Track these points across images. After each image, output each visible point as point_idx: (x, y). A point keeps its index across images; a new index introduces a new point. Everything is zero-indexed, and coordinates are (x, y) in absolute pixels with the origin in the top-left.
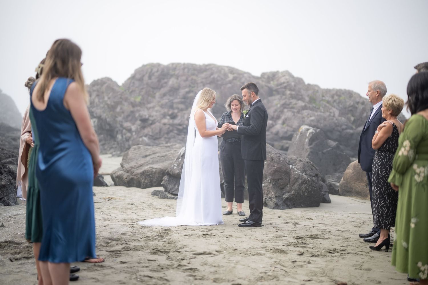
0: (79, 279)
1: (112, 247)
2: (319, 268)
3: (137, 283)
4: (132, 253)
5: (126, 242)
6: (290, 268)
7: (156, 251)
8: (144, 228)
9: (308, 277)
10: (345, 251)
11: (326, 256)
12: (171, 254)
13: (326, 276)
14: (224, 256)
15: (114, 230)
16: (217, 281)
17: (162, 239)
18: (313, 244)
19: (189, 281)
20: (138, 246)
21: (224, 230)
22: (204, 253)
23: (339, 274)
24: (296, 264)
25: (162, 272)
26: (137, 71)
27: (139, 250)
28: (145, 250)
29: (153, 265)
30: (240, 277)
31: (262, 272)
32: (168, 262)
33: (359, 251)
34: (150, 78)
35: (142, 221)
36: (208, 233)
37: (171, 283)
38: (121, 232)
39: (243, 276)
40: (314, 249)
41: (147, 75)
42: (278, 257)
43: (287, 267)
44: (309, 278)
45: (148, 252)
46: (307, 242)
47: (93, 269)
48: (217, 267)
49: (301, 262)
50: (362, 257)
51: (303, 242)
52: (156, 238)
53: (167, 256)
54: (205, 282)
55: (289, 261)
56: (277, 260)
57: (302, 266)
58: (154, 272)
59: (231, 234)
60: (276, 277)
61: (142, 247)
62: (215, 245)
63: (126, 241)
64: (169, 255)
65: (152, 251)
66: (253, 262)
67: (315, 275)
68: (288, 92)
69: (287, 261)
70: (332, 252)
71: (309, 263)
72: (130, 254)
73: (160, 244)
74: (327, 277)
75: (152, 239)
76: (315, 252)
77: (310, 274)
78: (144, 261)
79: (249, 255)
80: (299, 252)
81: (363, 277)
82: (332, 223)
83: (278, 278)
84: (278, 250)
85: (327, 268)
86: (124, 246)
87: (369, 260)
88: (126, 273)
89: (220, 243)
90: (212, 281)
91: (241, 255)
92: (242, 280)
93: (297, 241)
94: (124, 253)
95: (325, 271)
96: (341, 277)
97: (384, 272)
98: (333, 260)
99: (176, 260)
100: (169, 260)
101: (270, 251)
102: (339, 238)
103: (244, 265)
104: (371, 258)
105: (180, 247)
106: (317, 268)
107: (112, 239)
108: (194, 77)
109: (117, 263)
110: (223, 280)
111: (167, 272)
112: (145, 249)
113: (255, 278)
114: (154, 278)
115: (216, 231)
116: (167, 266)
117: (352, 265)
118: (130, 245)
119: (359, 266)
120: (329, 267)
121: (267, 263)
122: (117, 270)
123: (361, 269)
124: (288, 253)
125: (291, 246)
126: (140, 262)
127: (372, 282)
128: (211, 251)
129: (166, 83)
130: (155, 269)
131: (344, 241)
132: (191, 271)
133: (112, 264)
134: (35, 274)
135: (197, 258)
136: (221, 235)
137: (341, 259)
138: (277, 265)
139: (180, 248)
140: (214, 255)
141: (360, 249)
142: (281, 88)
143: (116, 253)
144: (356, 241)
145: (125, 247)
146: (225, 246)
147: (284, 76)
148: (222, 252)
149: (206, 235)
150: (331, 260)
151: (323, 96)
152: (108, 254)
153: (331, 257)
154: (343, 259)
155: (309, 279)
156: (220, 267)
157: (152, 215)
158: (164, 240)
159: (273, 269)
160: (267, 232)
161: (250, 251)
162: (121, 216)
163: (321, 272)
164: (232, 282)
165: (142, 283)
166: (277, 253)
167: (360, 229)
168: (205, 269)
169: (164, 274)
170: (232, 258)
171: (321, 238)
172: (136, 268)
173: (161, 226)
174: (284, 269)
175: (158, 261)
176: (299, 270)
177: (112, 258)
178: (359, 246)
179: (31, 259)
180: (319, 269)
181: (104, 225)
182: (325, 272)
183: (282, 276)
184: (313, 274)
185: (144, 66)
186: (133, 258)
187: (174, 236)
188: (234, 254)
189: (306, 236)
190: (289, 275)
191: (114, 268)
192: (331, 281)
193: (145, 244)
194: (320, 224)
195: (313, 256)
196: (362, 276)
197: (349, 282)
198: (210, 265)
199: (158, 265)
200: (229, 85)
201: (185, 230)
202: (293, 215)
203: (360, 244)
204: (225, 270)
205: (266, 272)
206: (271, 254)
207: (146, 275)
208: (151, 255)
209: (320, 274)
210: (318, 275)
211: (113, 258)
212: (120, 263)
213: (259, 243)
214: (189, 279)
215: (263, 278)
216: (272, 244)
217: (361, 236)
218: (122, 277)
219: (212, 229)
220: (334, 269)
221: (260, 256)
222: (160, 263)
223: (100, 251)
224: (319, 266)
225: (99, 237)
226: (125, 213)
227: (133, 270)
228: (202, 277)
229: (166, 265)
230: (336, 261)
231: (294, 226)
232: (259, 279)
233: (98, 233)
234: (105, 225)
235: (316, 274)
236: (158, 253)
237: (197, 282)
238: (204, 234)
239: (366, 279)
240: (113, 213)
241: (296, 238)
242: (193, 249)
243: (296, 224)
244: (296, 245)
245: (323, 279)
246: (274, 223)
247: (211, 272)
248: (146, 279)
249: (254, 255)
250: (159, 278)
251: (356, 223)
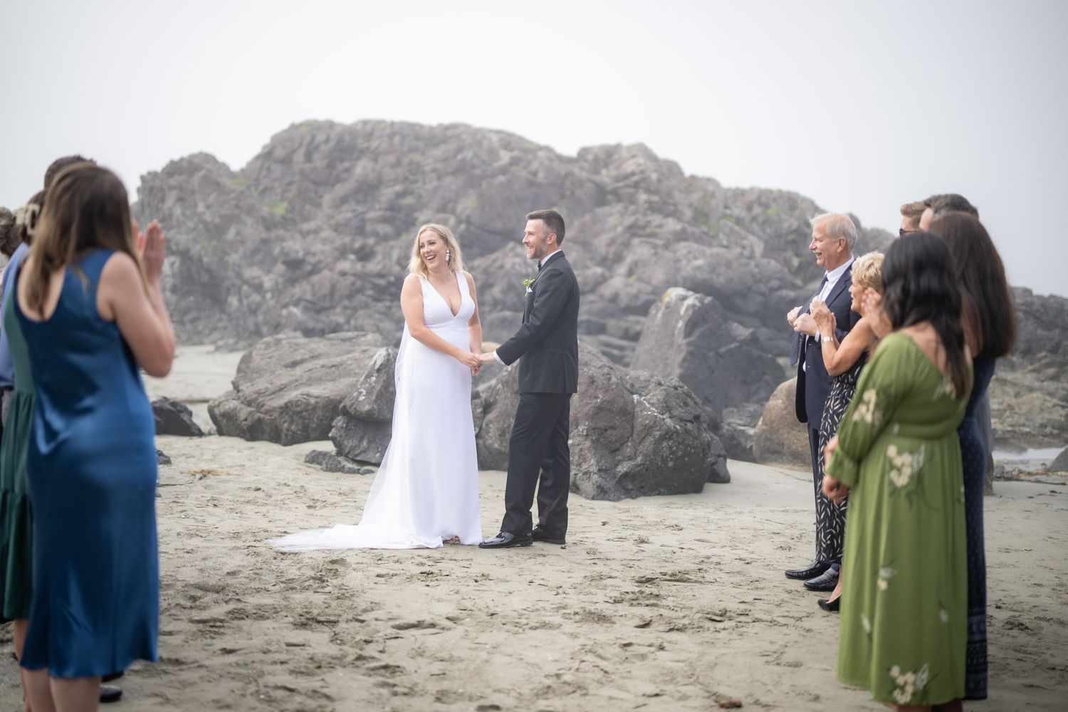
0: (123, 696)
1: (204, 608)
2: (682, 662)
3: (258, 705)
4: (250, 626)
5: (237, 594)
6: (614, 663)
7: (307, 621)
8: (282, 556)
9: (656, 685)
10: (747, 615)
11: (701, 630)
12: (342, 626)
13: (696, 683)
14: (466, 631)
15: (210, 563)
16: (445, 699)
17: (323, 588)
18: (676, 597)
19: (378, 699)
20: (266, 605)
21: (472, 560)
22: (418, 625)
23: (728, 677)
24: (630, 651)
25: (319, 675)
26: (278, 140)
27: (268, 618)
28: (280, 617)
29: (297, 657)
30: (499, 687)
31: (551, 674)
32: (334, 650)
33: (779, 616)
34: (309, 157)
35: (278, 536)
36: (432, 569)
37: (337, 705)
38: (226, 570)
39: (505, 685)
40: (676, 611)
41: (302, 151)
42: (592, 633)
43: (610, 659)
44: (657, 687)
45: (289, 623)
46: (662, 593)
47: (156, 669)
48: (447, 661)
49: (643, 645)
50: (785, 630)
51: (651, 594)
52: (307, 584)
53: (333, 634)
54: (416, 702)
55: (615, 644)
56: (587, 643)
57: (643, 657)
58: (299, 675)
59: (486, 572)
60: (580, 688)
61: (275, 608)
62: (447, 601)
63: (238, 591)
64: (337, 632)
65: (298, 620)
66: (532, 646)
67: (673, 680)
68: (643, 197)
69: (610, 645)
70: (718, 618)
71: (661, 648)
72: (245, 628)
73: (318, 599)
74: (699, 686)
75: (298, 587)
76: (679, 618)
77: (661, 678)
78: (277, 646)
79: (524, 627)
80: (641, 618)
81: (781, 684)
82: (727, 540)
83: (585, 689)
84: (592, 616)
85: (700, 661)
86: (232, 606)
87: (801, 639)
88: (233, 678)
89: (458, 597)
90: (432, 698)
91: (506, 627)
92: (502, 695)
93: (639, 589)
94: (232, 625)
95: (695, 670)
96: (730, 686)
97: (831, 670)
98: (718, 639)
99: (353, 642)
100: (337, 644)
101: (573, 617)
102: (737, 579)
103: (510, 655)
104: (805, 634)
105: (364, 607)
106: (678, 661)
107: (205, 589)
108: (417, 157)
109: (214, 652)
110: (460, 696)
111: (330, 677)
112: (281, 613)
113: (531, 690)
114: (299, 693)
115: (452, 565)
116: (330, 660)
117: (760, 653)
118: (246, 604)
119: (775, 656)
120: (707, 658)
121: (563, 649)
122: (213, 671)
123: (778, 664)
124: (615, 623)
125: (624, 603)
126: (268, 649)
127: (800, 696)
128: (436, 620)
129: (347, 170)
130: (302, 670)
131: (748, 589)
132: (386, 672)
133: (201, 656)
135: (401, 638)
136: (462, 575)
137: (737, 637)
138: (586, 655)
139: (365, 611)
140: (443, 628)
141: (783, 609)
142: (625, 186)
143: (212, 627)
144: (776, 589)
145: (235, 609)
146: (468, 604)
147: (633, 157)
148: (462, 622)
149: (428, 574)
150: (712, 641)
151: (726, 207)
152: (194, 627)
153: (714, 632)
154: (741, 637)
155: (657, 691)
156: (454, 661)
157: (303, 520)
158: (327, 590)
159: (576, 665)
160: (573, 564)
161: (527, 618)
162: (229, 524)
163: (685, 672)
164: (478, 700)
165: (269, 706)
166: (590, 624)
167: (791, 554)
168: (420, 668)
170: (484, 638)
171: (696, 582)
172: (258, 666)
173: (324, 551)
174: (602, 663)
175: (310, 646)
176: (637, 668)
177: (202, 641)
178: (783, 600)
180: (681, 665)
181: (189, 548)
182: (696, 673)
183: (595, 684)
184: (666, 679)
185: (294, 127)
186: (251, 639)
187: (353, 579)
188: (490, 625)
189: (660, 576)
190: (611, 681)
191: (206, 667)
192: (707, 695)
193: (282, 601)
194: (699, 540)
195: (671, 630)
196: (777, 682)
197: (746, 698)
198: (431, 656)
199: (310, 656)
200: (501, 179)
201: (380, 562)
202: (638, 516)
203: (786, 596)
204: (466, 669)
205: (560, 672)
206: (576, 625)
207: (280, 684)
208: (294, 629)
209: (683, 676)
210: (678, 680)
211: (204, 639)
212: (220, 652)
213: (550, 596)
214: (380, 694)
215: (550, 691)
216: (582, 597)
217: (791, 575)
218: (223, 689)
219: (443, 559)
220: (716, 664)
221: (551, 631)
222: (316, 651)
223: (174, 622)
224: (683, 656)
225: (173, 582)
226: (239, 515)
227: (250, 671)
228: (411, 688)
229: (327, 657)
230: (725, 643)
231: (635, 549)
232: (541, 692)
233: (173, 571)
234: (190, 548)
235: (675, 679)
236: (311, 625)
237: (397, 702)
238: (422, 573)
239: (786, 691)
240: (210, 514)
241: (637, 582)
242: (396, 612)
243: (643, 542)
244: (636, 600)
245: (690, 690)
246: (591, 540)
247: (432, 675)
248: (280, 694)
249: (536, 628)
250: (310, 693)
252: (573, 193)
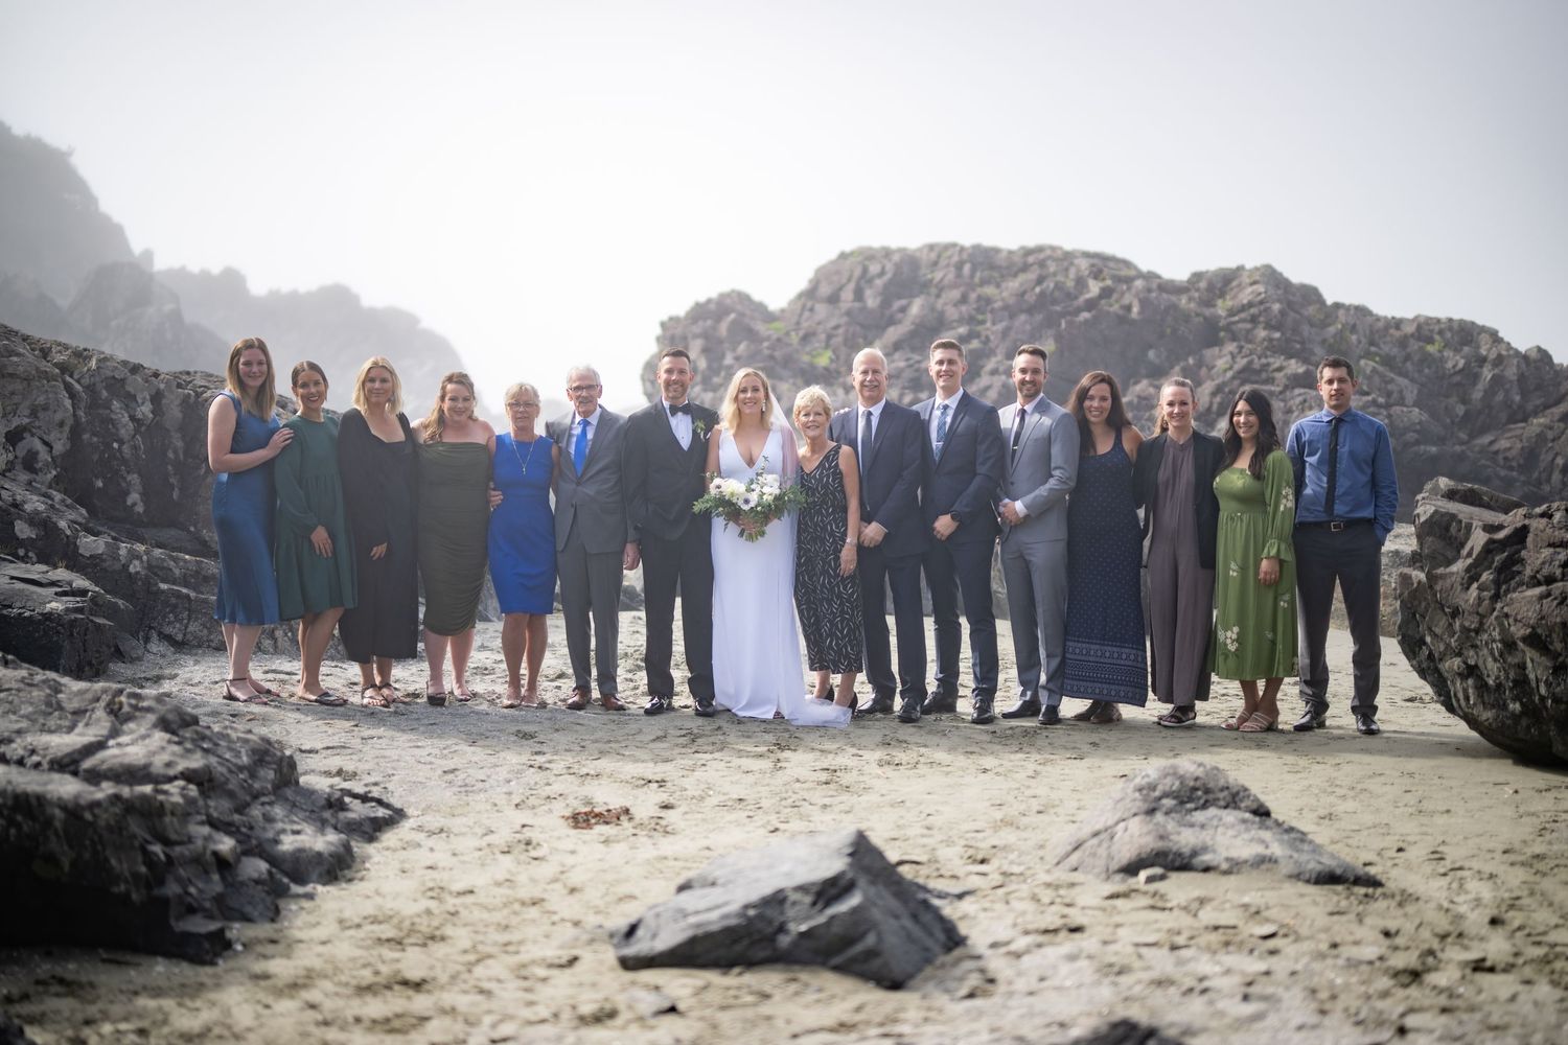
26: (823, 275)
34: (859, 295)
41: (852, 286)
68: (1262, 333)
108: (989, 290)
129: (903, 310)
142: (1243, 321)
147: (1255, 283)
151: (1372, 343)
185: (843, 256)
200: (1085, 315)
252: (1174, 331)
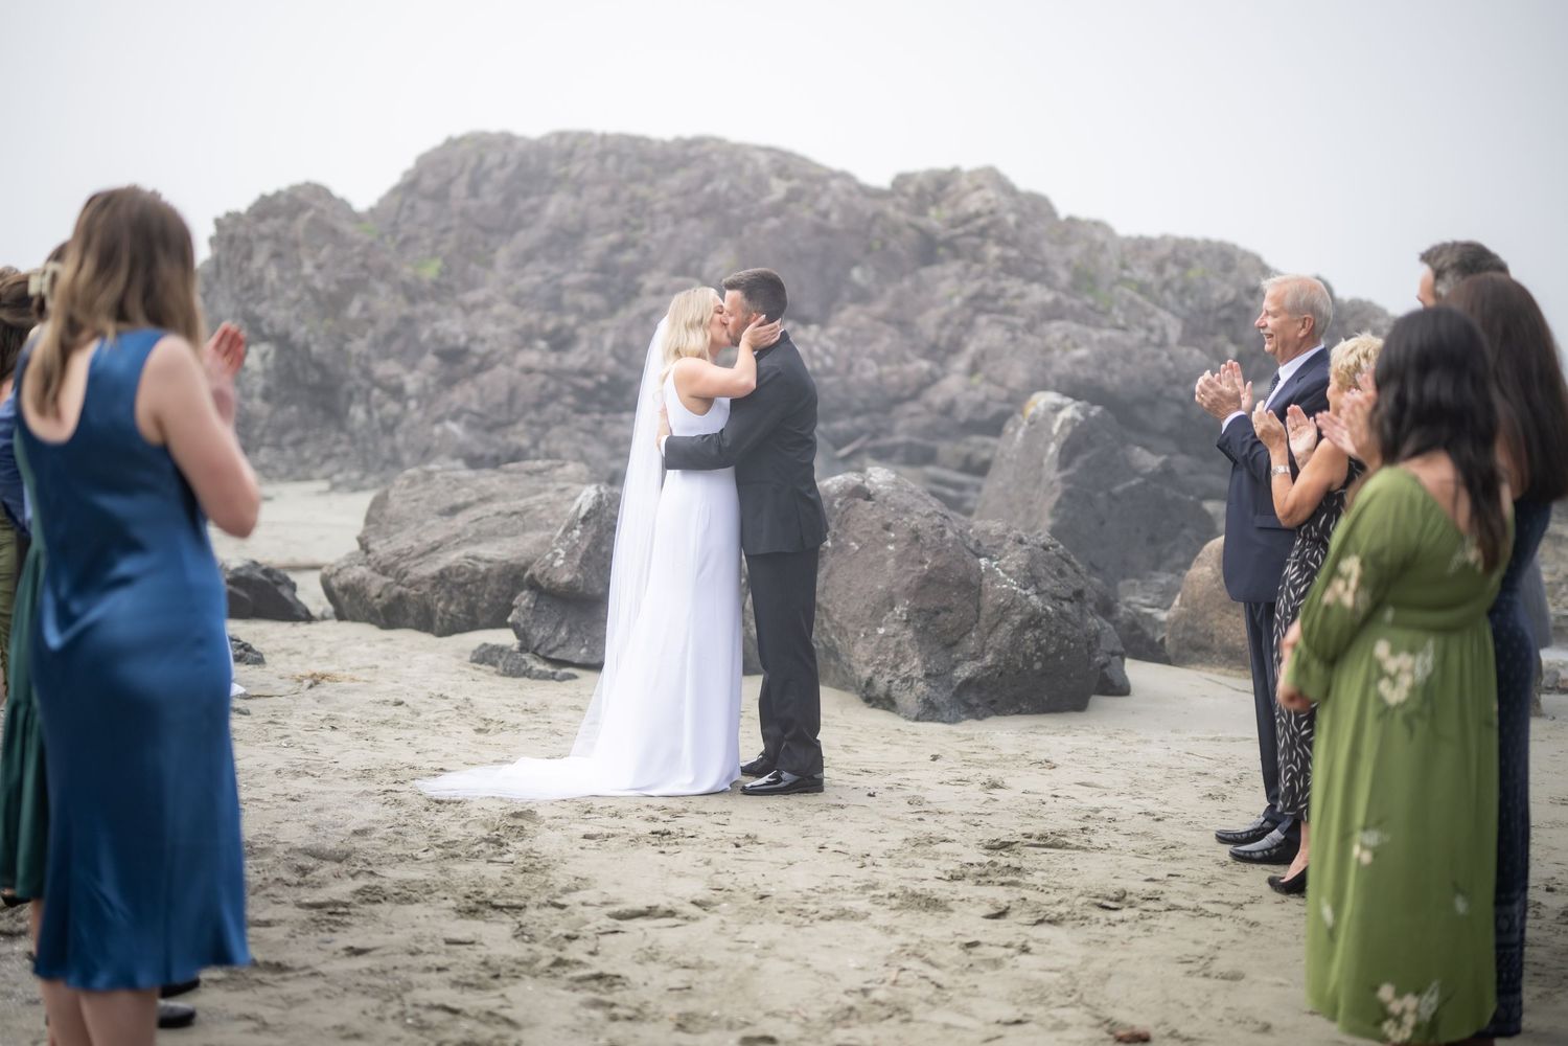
0: (197, 1019)
1: (319, 886)
2: (1058, 971)
3: (403, 1033)
4: (390, 913)
5: (369, 864)
6: (952, 973)
7: (477, 907)
8: (438, 806)
9: (1016, 1007)
10: (1158, 899)
11: (1086, 922)
12: (531, 913)
13: (1079, 1004)
14: (723, 922)
15: (327, 816)
16: (690, 1026)
17: (501, 854)
18: (1047, 871)
19: (588, 1025)
20: (414, 881)
21: (730, 813)
22: (649, 913)
23: (1129, 995)
24: (975, 955)
25: (495, 988)
26: (429, 163)
27: (417, 901)
28: (436, 899)
29: (463, 962)
30: (774, 1008)
31: (854, 989)
32: (518, 950)
33: (1207, 902)
34: (474, 190)
35: (430, 775)
36: (670, 827)
37: (525, 1035)
38: (352, 826)
39: (783, 1004)
40: (1048, 893)
41: (464, 179)
42: (917, 926)
43: (945, 967)
44: (1019, 1010)
45: (449, 909)
46: (1025, 865)
47: (246, 978)
48: (693, 968)
49: (997, 945)
50: (1216, 922)
51: (1009, 866)
52: (476, 848)
53: (517, 926)
54: (646, 1031)
55: (952, 943)
56: (909, 941)
57: (996, 963)
58: (466, 988)
59: (752, 832)
60: (899, 1011)
61: (428, 886)
62: (693, 876)
63: (370, 859)
64: (523, 923)
65: (463, 904)
66: (824, 946)
67: (1042, 1000)
68: (993, 251)
69: (946, 944)
70: (1112, 905)
71: (1025, 950)
72: (381, 915)
73: (494, 872)
74: (1083, 1009)
75: (463, 854)
76: (1052, 904)
77: (1024, 996)
78: (431, 944)
79: (812, 917)
80: (993, 904)
81: (1212, 1006)
82: (1125, 782)
83: (907, 1012)
84: (917, 900)
85: (1084, 970)
86: (361, 882)
87: (1242, 937)
88: (364, 993)
89: (710, 870)
90: (670, 1026)
91: (784, 917)
92: (780, 1021)
93: (990, 859)
94: (362, 912)
95: (1076, 984)
96: (1132, 1009)
97: (1287, 986)
98: (1112, 936)
99: (548, 938)
100: (524, 941)
101: (886, 901)
102: (1141, 844)
103: (791, 960)
104: (1248, 929)
105: (565, 885)
106: (1051, 970)
107: (320, 856)
108: (642, 190)
109: (335, 953)
110: (713, 1022)
111: (513, 991)
112: (436, 894)
113: (824, 1013)
114: (466, 1016)
115: (699, 820)
116: (513, 966)
117: (1178, 958)
118: (384, 880)
119: (1202, 962)
120: (1096, 966)
121: (873, 951)
122: (333, 982)
123: (1206, 975)
124: (952, 911)
125: (967, 879)
126: (416, 948)
127: (1241, 1025)
128: (676, 905)
129: (535, 210)
130: (471, 980)
131: (1159, 860)
132: (600, 984)
133: (315, 959)
134: (36, 1002)
135: (623, 932)
136: (715, 836)
137: (1141, 933)
138: (908, 959)
139: (566, 891)
140: (686, 918)
141: (1213, 891)
142: (967, 234)
143: (331, 914)
144: (1201, 859)
145: (366, 887)
146: (726, 881)
147: (979, 188)
148: (716, 908)
149: (663, 835)
150: (1104, 939)
151: (1124, 266)
152: (304, 914)
153: (1105, 925)
154: (1149, 934)
155: (1019, 1016)
156: (703, 968)
157: (469, 751)
158: (507, 858)
159: (893, 974)
160: (888, 822)
161: (816, 903)
162: (356, 757)
163: (1062, 986)
164: (741, 1028)
165: (421, 1035)
166: (914, 912)
167: (1225, 805)
168: (651, 978)
169: (503, 996)
170: (749, 933)
171: (1078, 848)
172: (402, 974)
173: (501, 799)
174: (934, 973)
175: (482, 944)
176: (987, 981)
177: (316, 935)
178: (1213, 877)
179: (23, 937)
180: (1056, 975)
181: (294, 794)
182: (1078, 988)
183: (923, 1005)
184: (1033, 997)
185: (451, 143)
186: (392, 933)
187: (546, 842)
188: (760, 914)
189: (1023, 839)
190: (948, 1001)
191: (324, 976)
192: (1096, 1022)
193: (438, 875)
194: (1082, 784)
195: (1040, 922)
196: (1205, 1004)
197: (1157, 1026)
198: (668, 961)
199: (482, 960)
200: (772, 223)
201: (588, 816)
202: (986, 747)
203: (1217, 871)
204: (723, 981)
205: (869, 986)
206: (893, 913)
207: (436, 1002)
208: (457, 918)
209: (1059, 994)
210: (1051, 998)
211: (320, 934)
212: (343, 953)
213: (851, 868)
214: (592, 1019)
215: (854, 1015)
216: (901, 871)
217: (1224, 838)
218: (350, 1010)
219: (686, 811)
220: (1110, 975)
221: (852, 924)
222: (490, 952)
223: (272, 905)
224: (1059, 962)
225: (271, 846)
226: (370, 742)
227: (390, 982)
228: (638, 1010)
229: (509, 961)
230: (1123, 943)
231: (984, 796)
232: (838, 1017)
233: (270, 829)
234: (296, 793)
235: (1046, 997)
236: (483, 912)
237: (617, 1030)
238: (653, 833)
239: (1219, 1017)
240: (326, 741)
241: (987, 848)
242: (613, 892)
243: (995, 786)
244: (985, 875)
245: (1069, 1014)
246: (915, 784)
247: (671, 990)
248: (438, 1017)
249: (831, 918)
250: (482, 1016)
251: (1213, 783)
252: (884, 245)
